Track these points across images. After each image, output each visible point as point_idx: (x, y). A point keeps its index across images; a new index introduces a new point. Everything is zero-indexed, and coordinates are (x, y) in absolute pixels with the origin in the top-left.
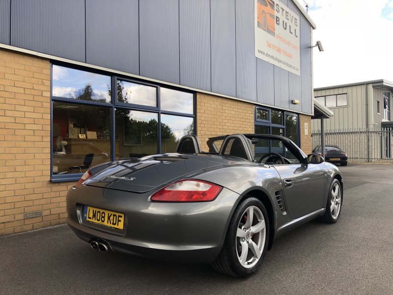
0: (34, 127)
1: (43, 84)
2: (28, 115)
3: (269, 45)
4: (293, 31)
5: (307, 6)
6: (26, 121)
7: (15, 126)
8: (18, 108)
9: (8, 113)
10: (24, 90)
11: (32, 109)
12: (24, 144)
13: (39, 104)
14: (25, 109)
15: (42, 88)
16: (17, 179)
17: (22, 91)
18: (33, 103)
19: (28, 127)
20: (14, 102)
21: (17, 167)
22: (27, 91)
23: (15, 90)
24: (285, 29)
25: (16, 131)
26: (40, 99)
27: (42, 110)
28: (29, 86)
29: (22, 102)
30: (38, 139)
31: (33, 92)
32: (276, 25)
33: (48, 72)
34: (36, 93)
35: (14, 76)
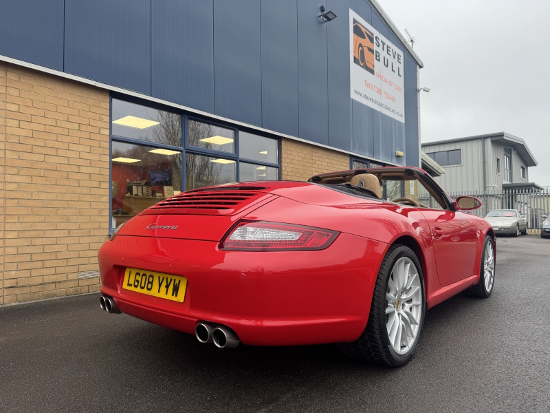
0: (90, 170)
1: (101, 120)
2: (84, 156)
3: (368, 85)
4: (396, 69)
5: (412, 41)
6: (81, 162)
7: (69, 169)
8: (72, 147)
9: (61, 153)
10: (79, 126)
11: (87, 149)
12: (79, 190)
13: (96, 144)
14: (80, 148)
15: (99, 124)
16: (71, 231)
17: (76, 127)
18: (89, 142)
19: (84, 169)
20: (68, 139)
21: (71, 217)
22: (83, 128)
23: (69, 125)
24: (387, 66)
25: (70, 174)
26: (98, 137)
27: (100, 151)
28: (85, 121)
29: (76, 140)
30: (95, 184)
31: (90, 129)
32: (376, 61)
33: (108, 106)
34: (93, 130)
35: (68, 109)
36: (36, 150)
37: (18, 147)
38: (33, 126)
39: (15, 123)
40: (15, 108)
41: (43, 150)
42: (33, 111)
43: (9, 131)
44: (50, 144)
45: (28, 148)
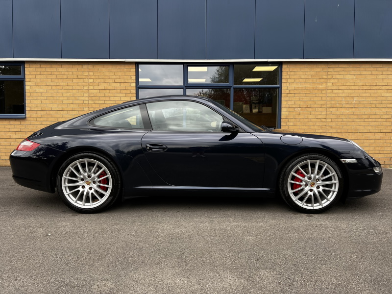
1: (131, 79)
8: (117, 95)
9: (112, 98)
11: (124, 95)
13: (128, 92)
14: (121, 95)
15: (130, 81)
17: (119, 84)
18: (125, 91)
20: (114, 91)
22: (122, 84)
23: (115, 84)
26: (129, 88)
27: (130, 95)
28: (123, 81)
29: (119, 91)
31: (125, 84)
33: (134, 70)
34: (127, 84)
35: (114, 76)
36: (101, 98)
37: (94, 98)
38: (100, 88)
39: (92, 88)
40: (91, 81)
41: (104, 98)
42: (99, 80)
43: (90, 91)
44: (107, 95)
45: (97, 98)
